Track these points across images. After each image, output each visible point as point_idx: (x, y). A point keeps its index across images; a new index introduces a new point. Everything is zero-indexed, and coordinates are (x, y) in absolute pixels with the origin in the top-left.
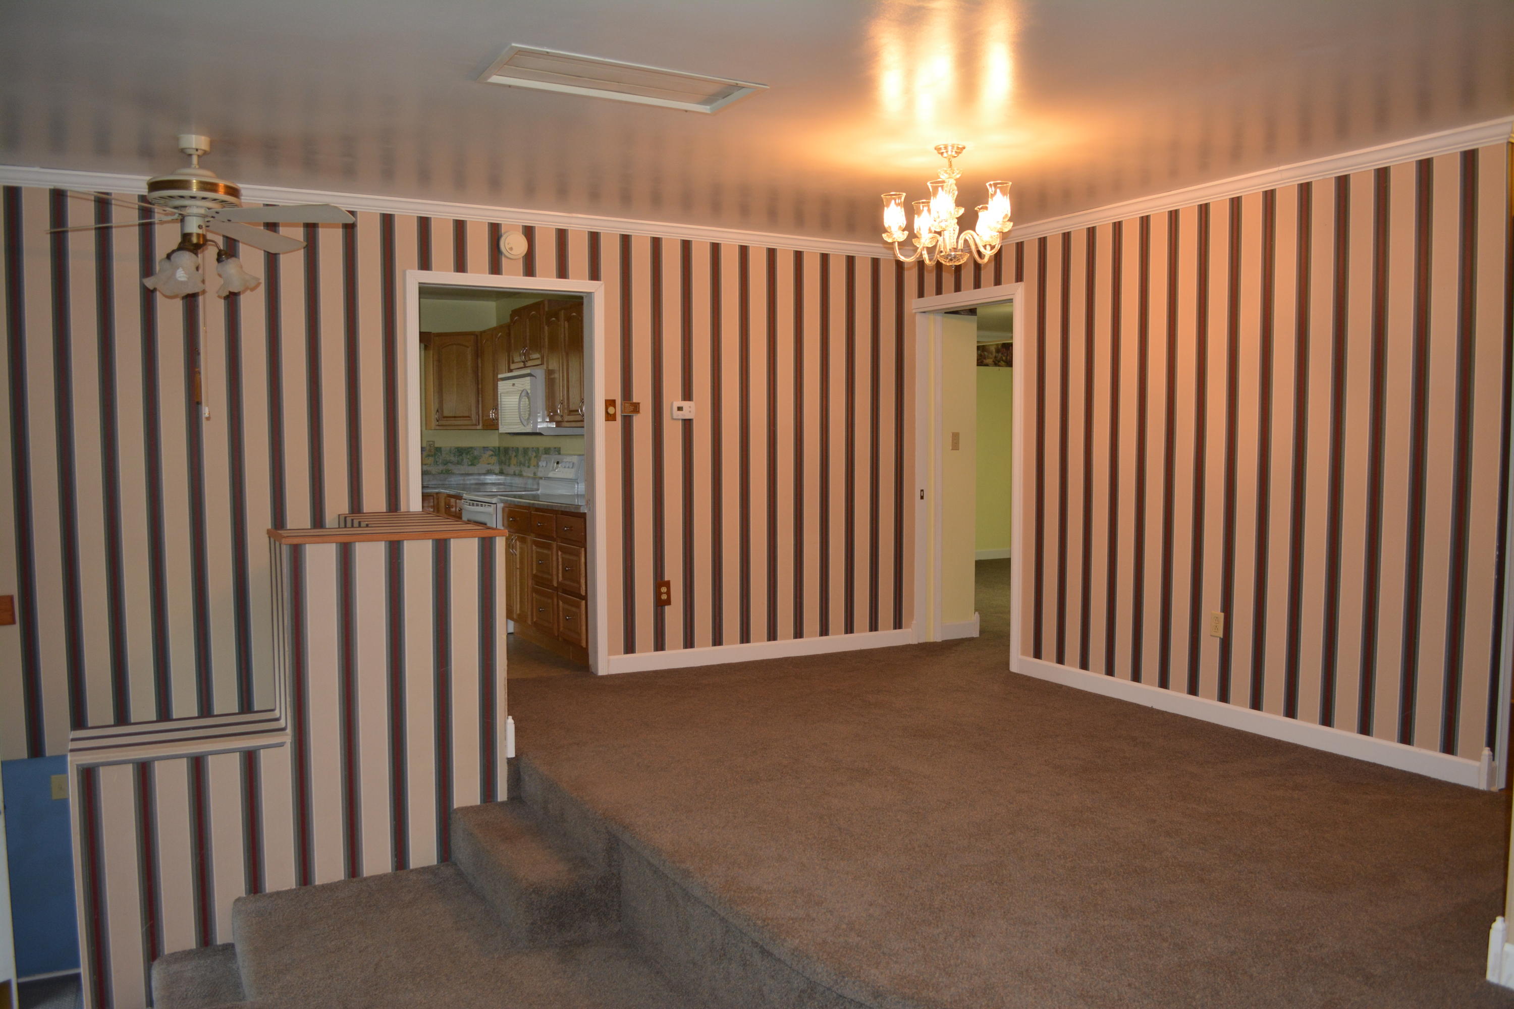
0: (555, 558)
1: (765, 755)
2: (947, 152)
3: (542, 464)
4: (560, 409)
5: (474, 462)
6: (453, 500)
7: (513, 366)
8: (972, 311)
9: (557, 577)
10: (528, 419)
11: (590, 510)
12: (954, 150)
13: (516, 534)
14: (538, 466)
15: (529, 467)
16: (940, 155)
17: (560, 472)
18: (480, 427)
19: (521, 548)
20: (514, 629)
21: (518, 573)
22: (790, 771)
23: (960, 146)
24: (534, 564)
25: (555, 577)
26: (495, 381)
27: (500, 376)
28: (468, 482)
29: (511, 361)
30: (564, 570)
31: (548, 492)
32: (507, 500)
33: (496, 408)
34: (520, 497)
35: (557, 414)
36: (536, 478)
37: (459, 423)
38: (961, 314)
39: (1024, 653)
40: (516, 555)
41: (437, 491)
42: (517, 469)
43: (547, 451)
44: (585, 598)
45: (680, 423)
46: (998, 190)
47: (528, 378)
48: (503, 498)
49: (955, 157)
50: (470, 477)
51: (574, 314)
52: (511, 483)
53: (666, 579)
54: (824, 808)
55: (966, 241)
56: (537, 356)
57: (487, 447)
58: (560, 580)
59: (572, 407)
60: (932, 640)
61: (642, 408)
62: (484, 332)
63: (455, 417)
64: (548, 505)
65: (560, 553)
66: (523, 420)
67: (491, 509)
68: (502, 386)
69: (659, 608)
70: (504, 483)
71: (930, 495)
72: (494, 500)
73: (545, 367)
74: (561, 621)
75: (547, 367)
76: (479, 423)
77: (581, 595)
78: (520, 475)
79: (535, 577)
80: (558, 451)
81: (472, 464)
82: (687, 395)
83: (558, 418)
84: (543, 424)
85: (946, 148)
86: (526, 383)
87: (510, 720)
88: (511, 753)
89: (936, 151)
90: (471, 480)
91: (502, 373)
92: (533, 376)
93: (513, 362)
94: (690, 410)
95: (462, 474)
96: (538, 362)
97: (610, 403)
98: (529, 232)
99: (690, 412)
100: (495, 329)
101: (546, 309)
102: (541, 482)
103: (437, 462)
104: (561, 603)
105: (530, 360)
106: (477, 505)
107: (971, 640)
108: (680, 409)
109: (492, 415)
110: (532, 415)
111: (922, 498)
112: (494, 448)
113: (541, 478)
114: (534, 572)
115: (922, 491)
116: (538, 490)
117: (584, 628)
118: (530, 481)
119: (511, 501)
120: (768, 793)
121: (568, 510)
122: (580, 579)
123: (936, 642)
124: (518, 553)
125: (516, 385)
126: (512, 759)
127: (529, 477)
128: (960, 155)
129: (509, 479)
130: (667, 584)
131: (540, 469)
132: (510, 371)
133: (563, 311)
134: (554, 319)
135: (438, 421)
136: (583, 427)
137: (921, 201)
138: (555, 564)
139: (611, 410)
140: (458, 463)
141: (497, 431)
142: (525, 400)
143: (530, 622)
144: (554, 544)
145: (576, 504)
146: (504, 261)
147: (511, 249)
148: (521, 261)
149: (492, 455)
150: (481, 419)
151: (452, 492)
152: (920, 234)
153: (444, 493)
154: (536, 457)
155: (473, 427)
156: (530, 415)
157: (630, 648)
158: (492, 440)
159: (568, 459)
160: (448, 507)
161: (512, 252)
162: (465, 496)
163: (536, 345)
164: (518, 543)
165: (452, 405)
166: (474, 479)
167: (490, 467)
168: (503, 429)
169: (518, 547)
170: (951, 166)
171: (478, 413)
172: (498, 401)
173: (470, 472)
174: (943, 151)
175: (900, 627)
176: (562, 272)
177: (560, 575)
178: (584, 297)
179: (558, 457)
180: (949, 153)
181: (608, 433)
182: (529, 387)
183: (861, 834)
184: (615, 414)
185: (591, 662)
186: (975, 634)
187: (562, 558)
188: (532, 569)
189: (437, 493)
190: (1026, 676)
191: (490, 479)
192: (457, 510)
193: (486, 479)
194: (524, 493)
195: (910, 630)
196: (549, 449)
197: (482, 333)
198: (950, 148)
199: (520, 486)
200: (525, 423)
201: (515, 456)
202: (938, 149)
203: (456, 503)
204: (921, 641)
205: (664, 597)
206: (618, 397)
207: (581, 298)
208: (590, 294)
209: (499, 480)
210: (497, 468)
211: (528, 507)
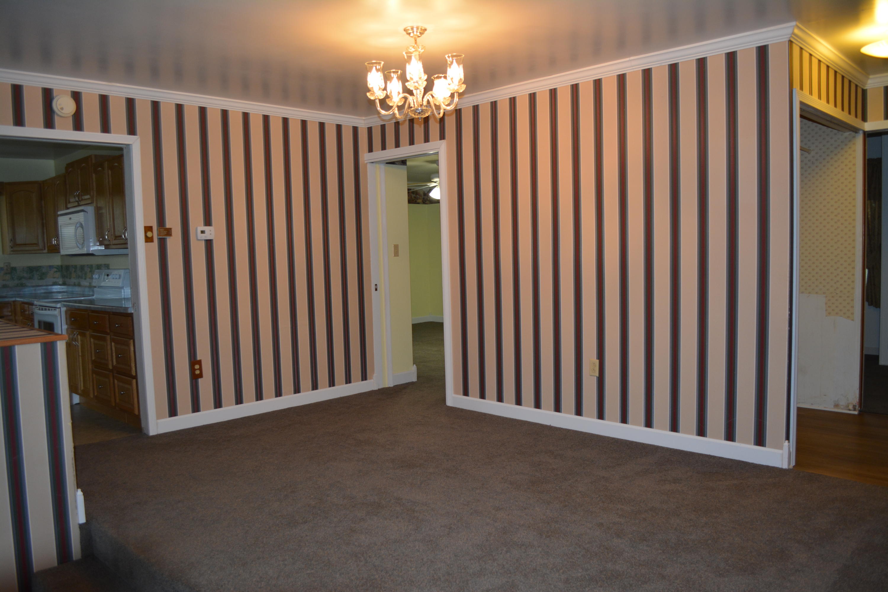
0: (109, 347)
1: (295, 498)
2: (413, 32)
3: (96, 276)
4: (107, 235)
5: (42, 276)
6: (26, 306)
7: (69, 206)
8: (403, 162)
9: (112, 362)
10: (83, 243)
11: (136, 311)
12: (419, 31)
13: (78, 330)
14: (92, 278)
15: (85, 279)
16: (408, 36)
17: (108, 282)
18: (46, 251)
19: (81, 341)
20: (80, 401)
21: (81, 359)
22: (319, 512)
23: (423, 28)
24: (93, 352)
25: (110, 362)
26: (56, 217)
27: (59, 213)
28: (39, 292)
29: (68, 202)
30: (117, 357)
31: (100, 296)
32: (69, 305)
33: (57, 236)
34: (80, 302)
35: (105, 239)
36: (91, 287)
37: (27, 248)
38: (396, 164)
39: (456, 392)
40: (78, 346)
41: (14, 299)
42: (76, 281)
43: (99, 267)
44: (136, 377)
45: (204, 242)
46: (454, 61)
47: (82, 213)
48: (65, 303)
49: (419, 37)
50: (40, 288)
51: (116, 164)
52: (73, 291)
53: (198, 359)
54: (356, 545)
55: (428, 102)
56: (88, 197)
57: (53, 266)
58: (114, 364)
59: (117, 234)
60: (387, 386)
61: (173, 232)
62: (46, 180)
63: (25, 244)
64: (102, 308)
65: (113, 344)
66: (78, 245)
67: (56, 312)
68: (61, 220)
69: (194, 381)
70: (67, 291)
71: (381, 287)
72: (59, 305)
73: (95, 204)
74: (117, 395)
75: (97, 205)
76: (44, 246)
77: (132, 375)
78: (79, 285)
79: (94, 362)
80: (107, 266)
81: (41, 279)
82: (208, 222)
83: (106, 243)
84: (95, 248)
85: (412, 29)
86: (80, 217)
87: (80, 493)
88: (82, 519)
89: (405, 33)
90: (41, 291)
91: (61, 210)
92: (86, 212)
93: (69, 202)
94: (210, 233)
95: (33, 286)
96: (89, 202)
97: (148, 229)
98: (76, 96)
99: (211, 234)
100: (53, 179)
101: (94, 161)
102: (95, 289)
103: (13, 278)
104: (116, 381)
105: (82, 200)
106: (46, 310)
107: (412, 383)
108: (203, 232)
109: (54, 242)
110: (84, 241)
111: (376, 290)
112: (58, 266)
113: (95, 287)
114: (93, 358)
115: (376, 285)
116: (93, 295)
117: (136, 400)
118: (87, 289)
119: (72, 305)
120: (307, 536)
121: (118, 311)
122: (131, 364)
123: (390, 387)
124: (79, 345)
125: (72, 218)
126: (83, 524)
127: (86, 287)
128: (423, 36)
129: (70, 289)
130: (200, 363)
131: (94, 280)
132: (68, 208)
133: (106, 162)
134: (100, 169)
135: (12, 248)
136: (127, 248)
137: (392, 71)
138: (109, 352)
139: (149, 234)
140: (30, 278)
141: (59, 254)
142: (80, 230)
143: (92, 396)
144: (108, 337)
145: (124, 306)
146: (57, 119)
147: (62, 109)
148: (71, 118)
149: (57, 271)
150: (46, 246)
151: (25, 300)
152: (392, 96)
153: (19, 301)
154: (91, 271)
155: (41, 252)
156: (84, 240)
157: (173, 412)
158: (56, 261)
159: (116, 272)
160: (23, 311)
161: (63, 111)
162: (36, 303)
163: (86, 190)
164: (79, 337)
165: (22, 235)
166: (44, 289)
167: (55, 280)
168: (63, 252)
169: (79, 340)
170: (416, 43)
171: (43, 240)
172: (58, 231)
173: (40, 284)
174: (410, 31)
175: (366, 379)
176: (105, 128)
177: (114, 361)
178: (124, 149)
179: (107, 271)
180: (415, 33)
181: (147, 251)
182: (83, 220)
183: (393, 570)
184: (152, 237)
185: (143, 425)
186: (415, 379)
187: (116, 348)
188: (92, 357)
189: (14, 302)
190: (459, 409)
191: (56, 289)
192: (30, 312)
193: (53, 288)
194: (83, 298)
195: (372, 380)
196: (101, 265)
197: (44, 182)
198: (415, 29)
199: (79, 293)
200: (80, 247)
201: (75, 271)
202: (405, 30)
203: (29, 307)
204: (380, 388)
205: (198, 372)
206: (154, 224)
207: (121, 149)
208: (128, 145)
209: (63, 289)
210: (60, 281)
211: (86, 310)
